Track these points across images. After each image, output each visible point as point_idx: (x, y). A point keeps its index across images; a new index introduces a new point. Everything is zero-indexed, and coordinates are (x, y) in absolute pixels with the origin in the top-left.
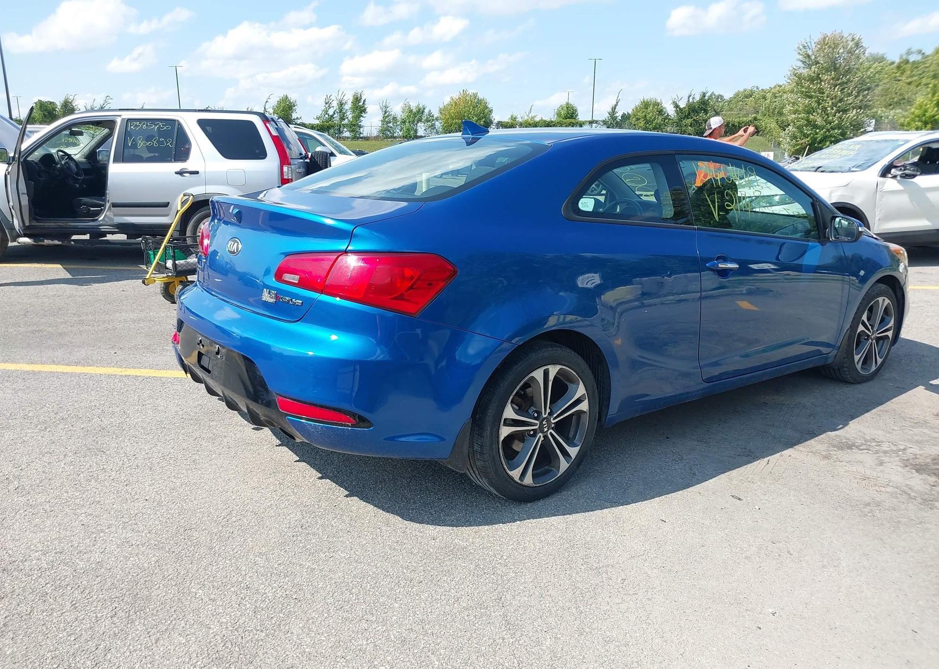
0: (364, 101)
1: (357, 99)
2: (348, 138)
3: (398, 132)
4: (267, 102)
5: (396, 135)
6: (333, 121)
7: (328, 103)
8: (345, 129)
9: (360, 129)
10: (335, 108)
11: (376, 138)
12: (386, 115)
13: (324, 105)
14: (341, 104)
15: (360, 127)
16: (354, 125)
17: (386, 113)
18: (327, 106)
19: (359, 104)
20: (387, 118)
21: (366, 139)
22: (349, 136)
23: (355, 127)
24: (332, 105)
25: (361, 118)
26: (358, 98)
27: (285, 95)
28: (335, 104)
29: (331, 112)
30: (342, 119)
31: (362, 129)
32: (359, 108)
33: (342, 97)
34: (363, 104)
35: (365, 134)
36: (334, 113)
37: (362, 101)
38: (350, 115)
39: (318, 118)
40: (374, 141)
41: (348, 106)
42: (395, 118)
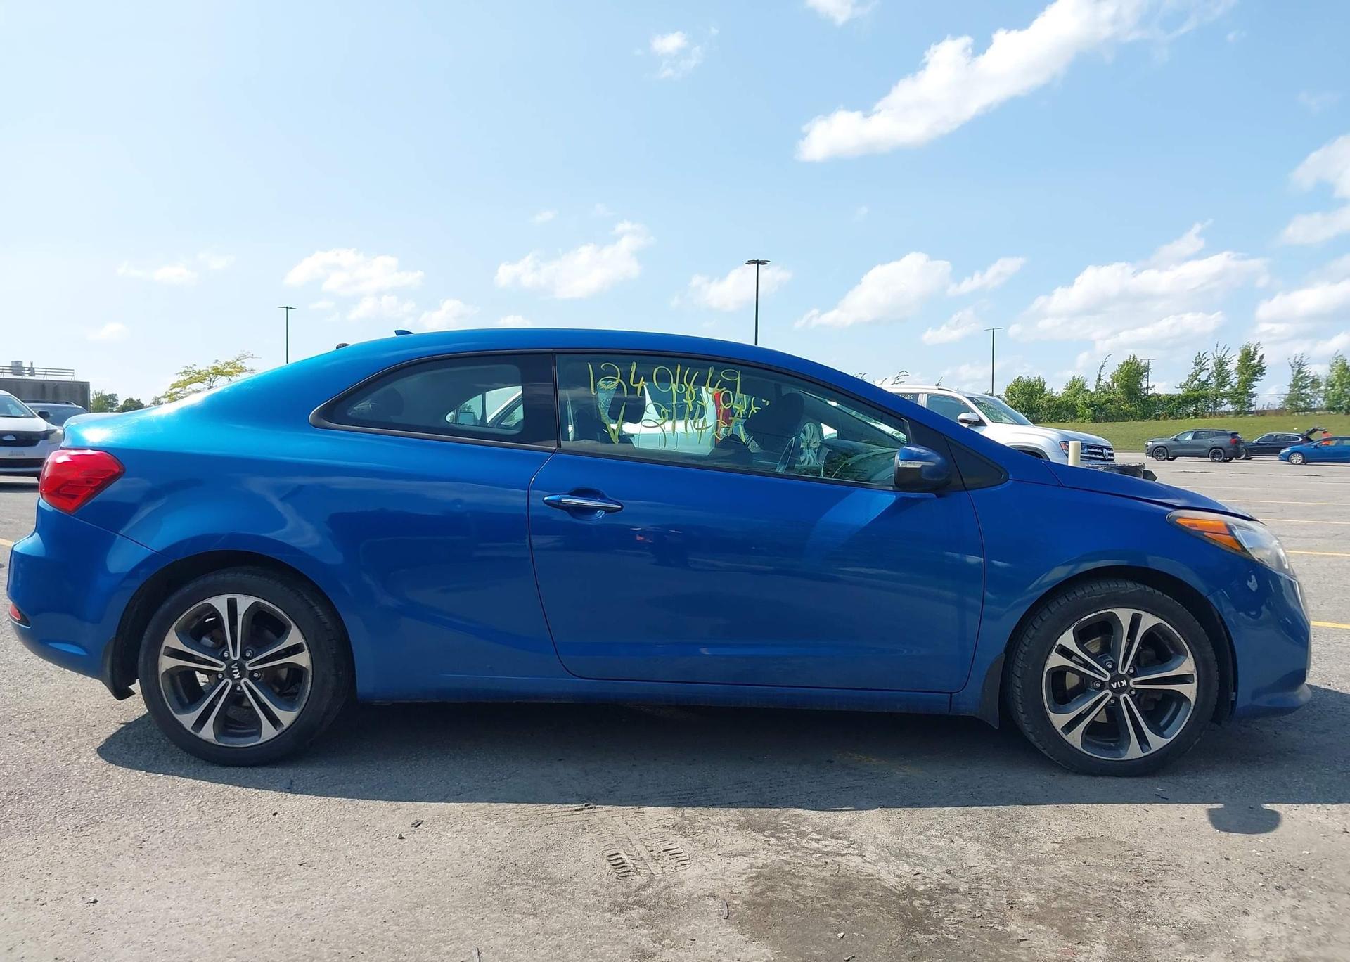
0: (1262, 357)
1: (1247, 356)
2: (1228, 413)
3: (1319, 402)
4: (1103, 366)
5: (1314, 406)
6: (1206, 390)
7: (1199, 364)
8: (1225, 400)
9: (1250, 400)
10: (1210, 371)
11: (1279, 412)
12: (1300, 376)
13: (1193, 366)
14: (1221, 364)
15: (1252, 395)
16: (1241, 394)
17: (1299, 372)
18: (1197, 368)
19: (1252, 362)
20: (1300, 381)
21: (1262, 413)
22: (1231, 410)
23: (1242, 397)
24: (1207, 367)
25: (1254, 383)
26: (1250, 352)
27: (1132, 356)
28: (1211, 365)
29: (1203, 377)
30: (1221, 384)
31: (1253, 400)
32: (1252, 368)
33: (1223, 353)
34: (1259, 362)
35: (1259, 407)
36: (1209, 378)
37: (1258, 357)
38: (1234, 379)
39: (1181, 387)
40: (1274, 417)
41: (1233, 365)
42: (1315, 382)
